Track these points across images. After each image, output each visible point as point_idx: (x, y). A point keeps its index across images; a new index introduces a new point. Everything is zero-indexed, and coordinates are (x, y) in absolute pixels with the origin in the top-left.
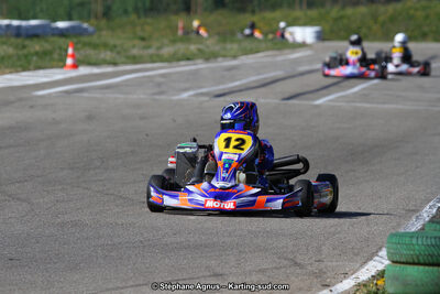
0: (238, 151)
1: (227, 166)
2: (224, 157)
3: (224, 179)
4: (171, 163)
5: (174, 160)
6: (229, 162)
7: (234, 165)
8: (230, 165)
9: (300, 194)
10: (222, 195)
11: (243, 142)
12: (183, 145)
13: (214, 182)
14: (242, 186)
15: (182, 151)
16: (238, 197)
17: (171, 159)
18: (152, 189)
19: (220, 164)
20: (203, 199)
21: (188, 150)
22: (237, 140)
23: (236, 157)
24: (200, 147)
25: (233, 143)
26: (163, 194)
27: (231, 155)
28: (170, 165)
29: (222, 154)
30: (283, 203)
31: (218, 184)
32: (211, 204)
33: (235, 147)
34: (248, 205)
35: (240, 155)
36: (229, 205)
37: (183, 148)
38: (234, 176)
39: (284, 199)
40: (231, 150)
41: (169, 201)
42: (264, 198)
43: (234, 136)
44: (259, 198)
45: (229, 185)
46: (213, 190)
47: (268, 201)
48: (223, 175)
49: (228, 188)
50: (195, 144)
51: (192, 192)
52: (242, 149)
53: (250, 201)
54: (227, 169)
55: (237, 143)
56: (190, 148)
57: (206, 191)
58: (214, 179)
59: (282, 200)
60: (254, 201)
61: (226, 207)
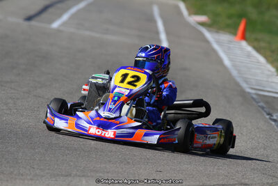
0: (131, 87)
1: (116, 98)
2: (117, 90)
3: (110, 110)
4: (84, 90)
5: (87, 87)
6: (120, 95)
7: (123, 98)
8: (119, 98)
10: (104, 124)
11: (138, 79)
12: (97, 75)
13: (101, 112)
14: (125, 118)
15: (94, 81)
16: (116, 129)
18: (49, 111)
19: (111, 96)
20: (87, 125)
22: (133, 77)
23: (127, 92)
25: (129, 79)
29: (115, 87)
30: (159, 139)
31: (104, 114)
32: (94, 130)
33: (130, 83)
35: (131, 90)
36: (110, 134)
38: (120, 108)
39: (161, 135)
40: (125, 85)
42: (143, 132)
43: (132, 73)
44: (138, 131)
45: (113, 116)
46: (98, 118)
47: (146, 135)
49: (112, 119)
50: (108, 77)
51: (80, 118)
52: (135, 86)
53: (130, 133)
54: (115, 101)
55: (133, 79)
56: (103, 79)
57: (92, 119)
58: (102, 109)
59: (158, 136)
60: (133, 134)
61: (106, 135)
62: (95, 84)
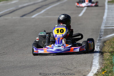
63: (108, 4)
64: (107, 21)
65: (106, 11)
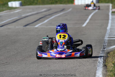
0: (64, 39)
1: (61, 44)
2: (60, 41)
3: (61, 48)
4: (41, 44)
5: (41, 43)
6: (62, 42)
7: (64, 43)
8: (62, 43)
9: (84, 51)
10: (61, 53)
11: (65, 36)
12: (44, 38)
13: (58, 49)
14: (67, 50)
15: (44, 40)
16: (65, 54)
17: (40, 43)
18: (38, 52)
19: (59, 43)
20: (55, 54)
21: (46, 39)
22: (63, 35)
23: (64, 41)
24: (49, 38)
25: (62, 37)
26: (42, 54)
27: (62, 40)
28: (40, 45)
29: (59, 40)
30: (80, 55)
31: (59, 50)
32: (58, 56)
33: (63, 38)
34: (69, 56)
35: (65, 40)
36: (63, 56)
37: (44, 39)
38: (64, 47)
39: (80, 53)
40: (62, 39)
41: (44, 56)
42: (74, 53)
43: (62, 34)
44: (72, 53)
45: (63, 50)
46: (58, 52)
47: (75, 54)
48: (61, 47)
50: (48, 38)
51: (51, 53)
52: (65, 38)
53: (70, 54)
54: (62, 45)
55: (63, 36)
56: (47, 39)
57: (56, 52)
58: (58, 48)
59: (79, 54)
60: (71, 54)
61: (62, 57)
62: (45, 41)
63: (112, 15)
64: (110, 31)
65: (110, 21)
